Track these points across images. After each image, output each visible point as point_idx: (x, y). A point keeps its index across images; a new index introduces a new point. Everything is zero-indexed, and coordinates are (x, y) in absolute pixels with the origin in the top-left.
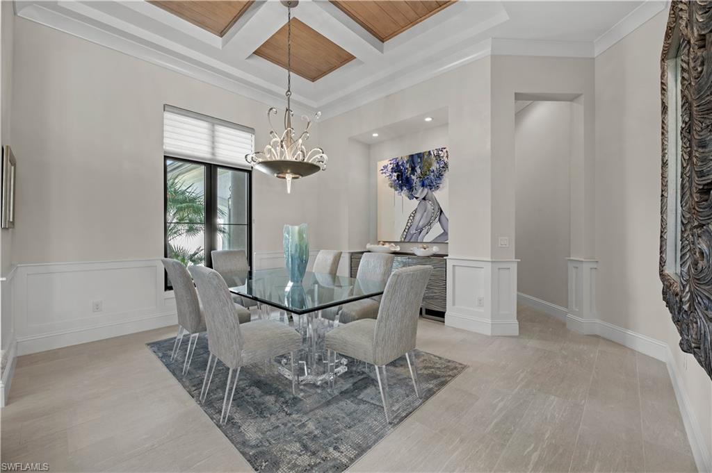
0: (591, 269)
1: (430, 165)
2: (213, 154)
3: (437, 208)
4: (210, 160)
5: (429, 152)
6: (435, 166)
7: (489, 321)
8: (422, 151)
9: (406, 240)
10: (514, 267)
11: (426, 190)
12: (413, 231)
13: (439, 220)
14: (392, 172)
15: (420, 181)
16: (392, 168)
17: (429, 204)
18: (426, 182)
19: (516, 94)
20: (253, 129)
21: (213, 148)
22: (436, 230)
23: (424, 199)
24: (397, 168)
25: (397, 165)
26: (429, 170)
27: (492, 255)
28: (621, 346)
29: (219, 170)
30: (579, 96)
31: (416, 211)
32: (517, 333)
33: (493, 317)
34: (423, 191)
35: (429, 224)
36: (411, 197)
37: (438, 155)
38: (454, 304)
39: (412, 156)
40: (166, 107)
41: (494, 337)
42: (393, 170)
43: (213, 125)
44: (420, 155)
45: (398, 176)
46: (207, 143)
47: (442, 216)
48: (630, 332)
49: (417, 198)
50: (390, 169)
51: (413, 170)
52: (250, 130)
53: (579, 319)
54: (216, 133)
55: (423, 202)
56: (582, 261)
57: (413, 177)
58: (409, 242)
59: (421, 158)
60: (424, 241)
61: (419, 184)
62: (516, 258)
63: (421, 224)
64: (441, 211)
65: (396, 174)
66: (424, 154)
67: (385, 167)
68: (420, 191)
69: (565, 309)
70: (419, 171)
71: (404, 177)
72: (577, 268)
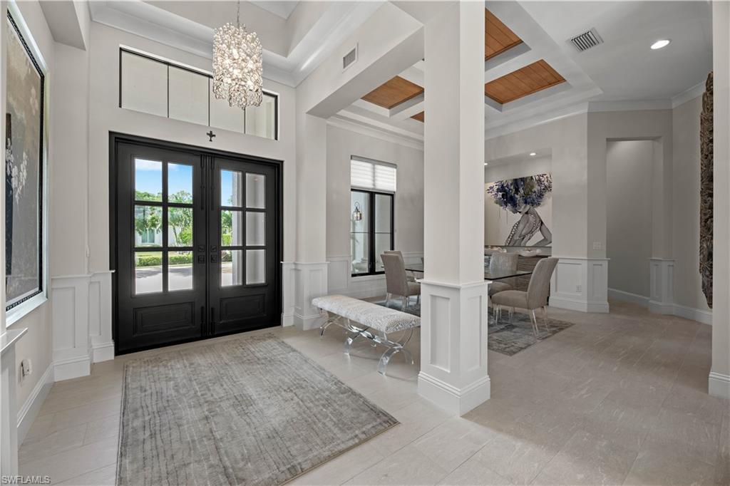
0: (669, 266)
1: (533, 187)
2: (374, 185)
3: (538, 220)
4: (372, 189)
5: (532, 177)
6: (536, 188)
7: (586, 302)
8: (525, 176)
9: (511, 244)
10: (605, 264)
11: (528, 206)
12: (516, 237)
13: (540, 229)
14: (498, 192)
15: (523, 199)
16: (498, 189)
17: (531, 218)
18: (529, 200)
19: (607, 139)
20: (395, 165)
21: (374, 181)
22: (538, 237)
23: (527, 213)
24: (502, 189)
25: (502, 186)
26: (531, 191)
27: (588, 254)
28: (693, 321)
29: (376, 195)
30: (659, 137)
31: (519, 222)
32: (608, 311)
33: (588, 300)
34: (525, 207)
35: (531, 232)
36: (515, 212)
37: (540, 180)
38: (556, 291)
39: (516, 180)
40: (352, 157)
41: (589, 313)
42: (498, 190)
43: (374, 165)
44: (522, 179)
45: (503, 195)
46: (371, 178)
47: (543, 227)
48: (698, 310)
49: (520, 212)
50: (495, 189)
51: (517, 191)
52: (394, 165)
53: (659, 303)
54: (376, 170)
55: (526, 215)
56: (661, 260)
57: (516, 196)
58: (513, 246)
59: (524, 182)
60: (527, 245)
61: (521, 201)
62: (607, 257)
63: (523, 232)
64: (542, 223)
65: (501, 194)
66: (526, 178)
67: (491, 188)
68: (523, 207)
69: (647, 298)
70: (522, 192)
71: (509, 196)
72: (657, 265)
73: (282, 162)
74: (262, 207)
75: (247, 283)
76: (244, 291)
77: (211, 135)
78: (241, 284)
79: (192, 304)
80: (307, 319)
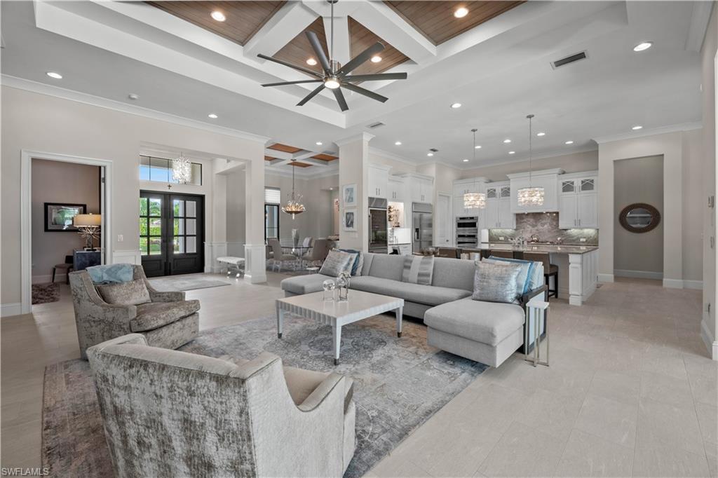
73: (204, 196)
74: (195, 216)
75: (187, 252)
76: (186, 255)
77: (169, 186)
78: (183, 252)
79: (160, 260)
80: (216, 267)
